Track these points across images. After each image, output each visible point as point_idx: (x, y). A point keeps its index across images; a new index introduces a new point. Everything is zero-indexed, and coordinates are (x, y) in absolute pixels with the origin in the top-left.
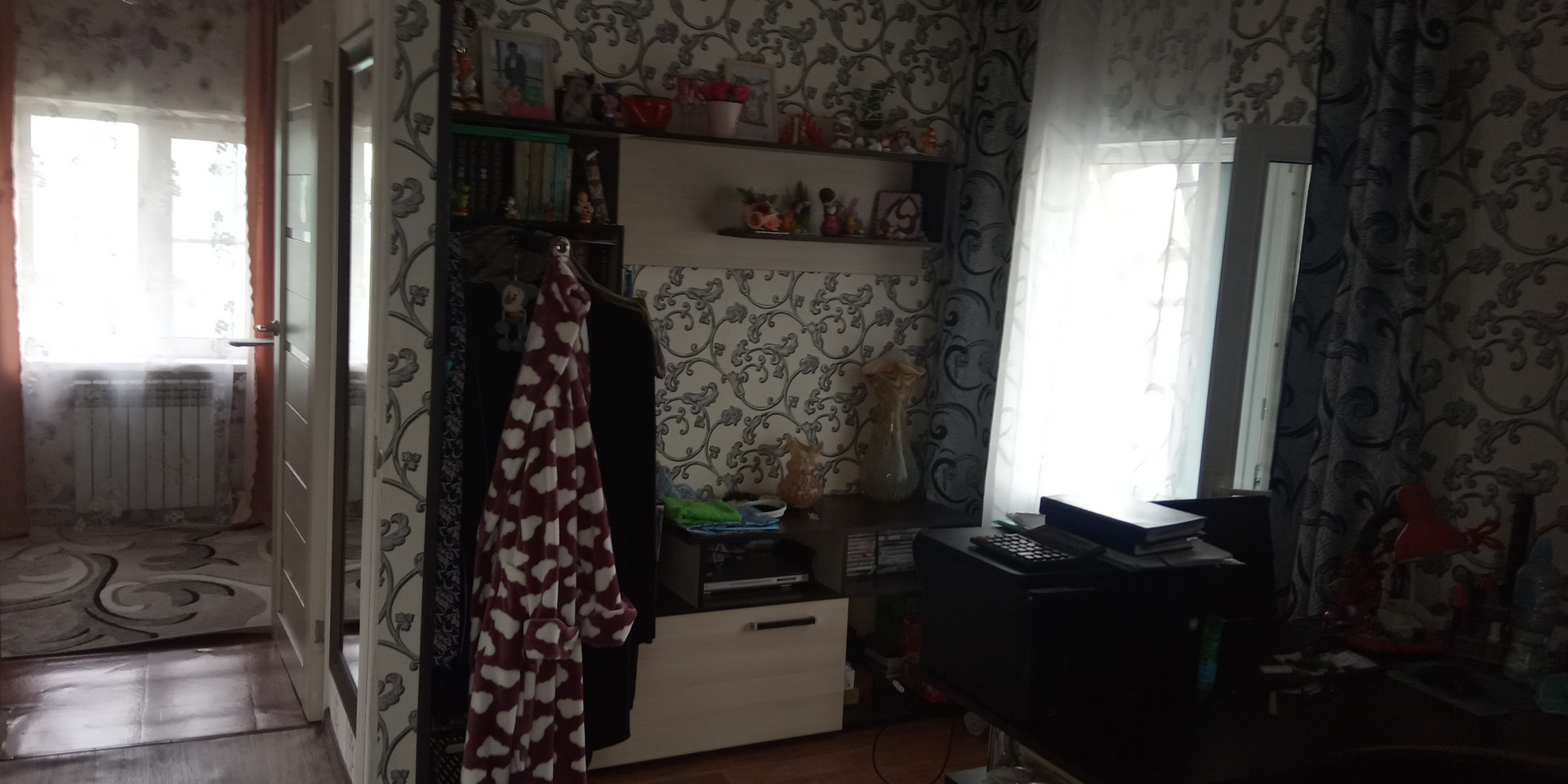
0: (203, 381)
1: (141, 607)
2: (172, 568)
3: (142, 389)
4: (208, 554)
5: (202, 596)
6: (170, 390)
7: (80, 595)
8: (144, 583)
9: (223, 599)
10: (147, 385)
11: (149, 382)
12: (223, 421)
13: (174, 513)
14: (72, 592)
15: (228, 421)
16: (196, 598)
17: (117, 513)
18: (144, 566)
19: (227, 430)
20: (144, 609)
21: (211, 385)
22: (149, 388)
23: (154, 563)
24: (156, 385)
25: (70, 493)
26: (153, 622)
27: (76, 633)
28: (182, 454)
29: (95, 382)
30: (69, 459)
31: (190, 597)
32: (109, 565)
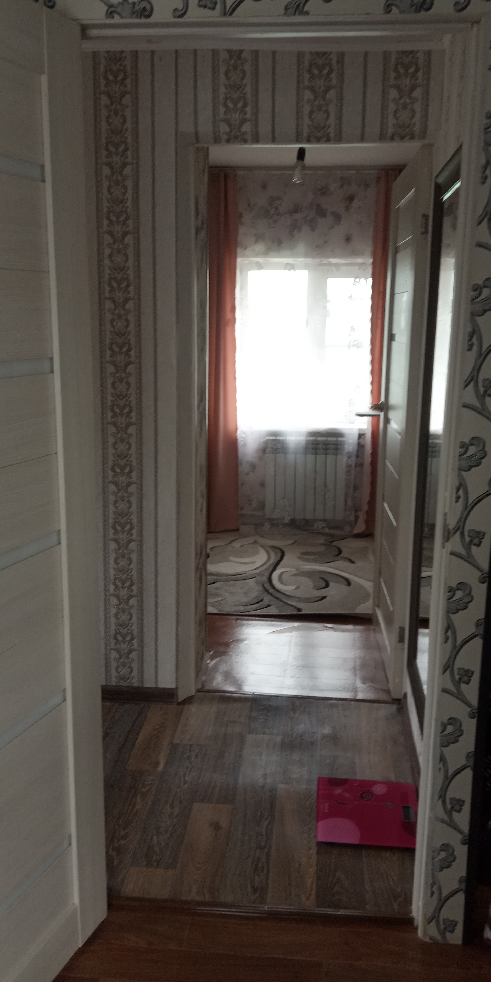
0: (340, 439)
1: (293, 587)
2: (315, 561)
3: (303, 443)
4: (336, 553)
5: (332, 584)
6: (319, 444)
7: (261, 574)
8: (298, 570)
9: (344, 588)
10: (307, 441)
11: (308, 438)
12: (351, 466)
13: (320, 523)
14: (257, 571)
15: (354, 466)
16: (327, 586)
17: (287, 520)
18: (300, 558)
19: (353, 472)
20: (296, 589)
21: (344, 441)
22: (308, 442)
23: (305, 556)
24: (312, 441)
25: (262, 506)
26: (300, 600)
27: (255, 601)
28: (325, 486)
29: (278, 438)
30: (263, 485)
31: (323, 584)
32: (279, 555)
